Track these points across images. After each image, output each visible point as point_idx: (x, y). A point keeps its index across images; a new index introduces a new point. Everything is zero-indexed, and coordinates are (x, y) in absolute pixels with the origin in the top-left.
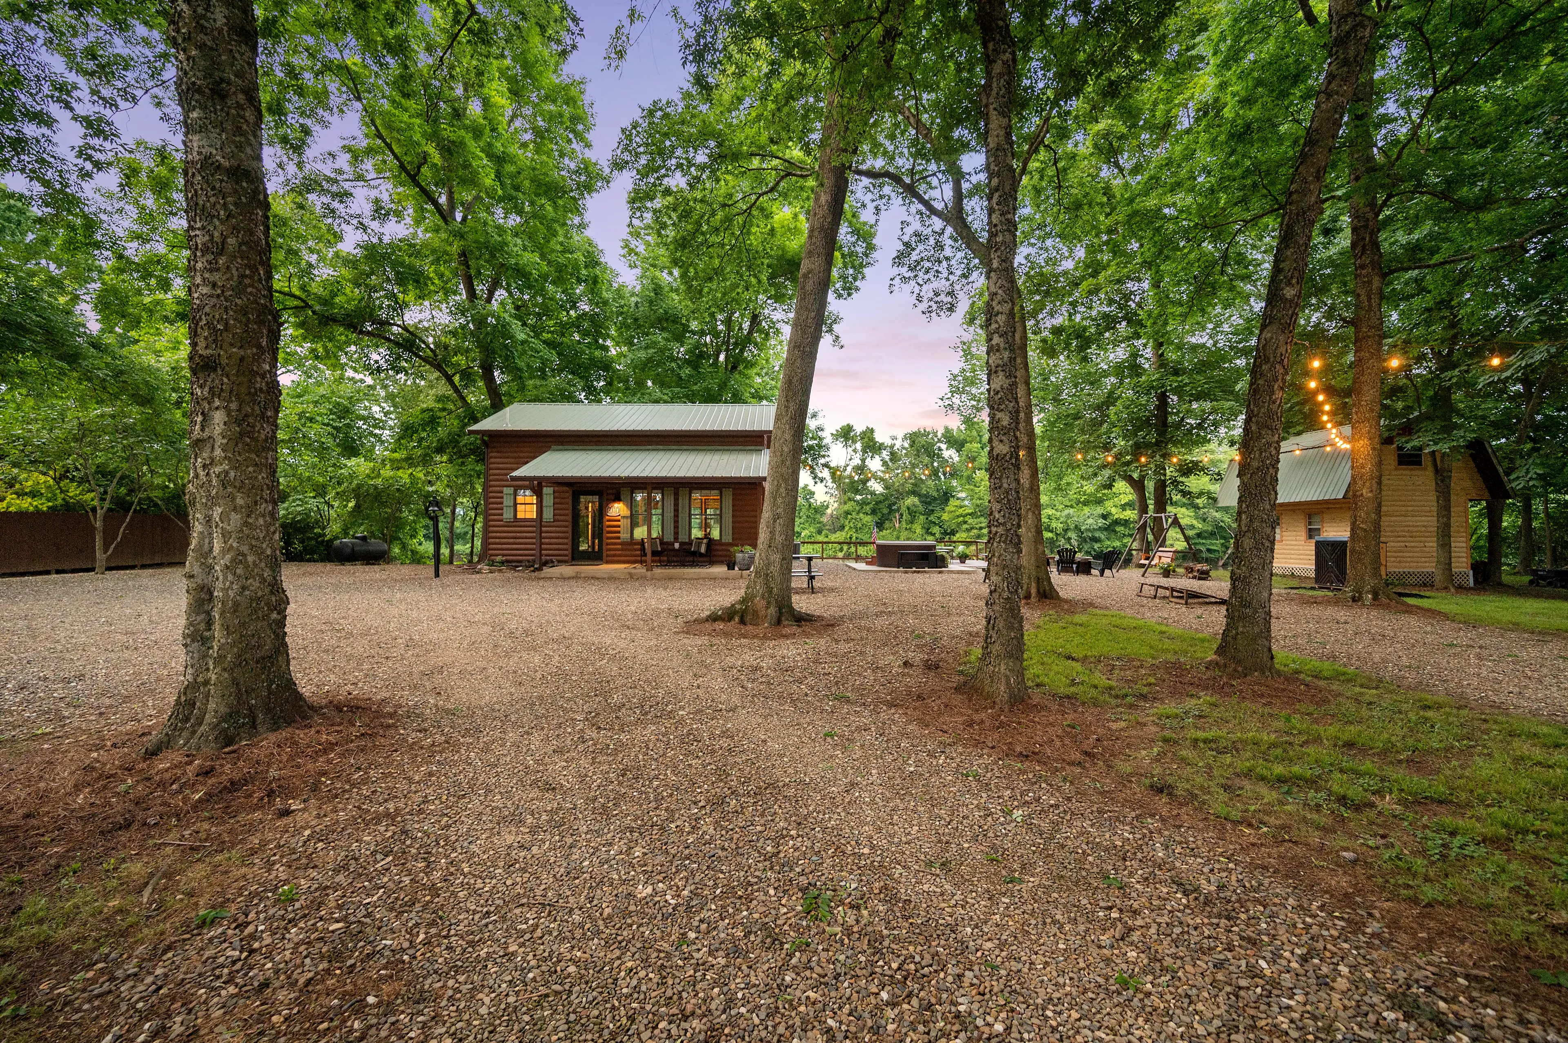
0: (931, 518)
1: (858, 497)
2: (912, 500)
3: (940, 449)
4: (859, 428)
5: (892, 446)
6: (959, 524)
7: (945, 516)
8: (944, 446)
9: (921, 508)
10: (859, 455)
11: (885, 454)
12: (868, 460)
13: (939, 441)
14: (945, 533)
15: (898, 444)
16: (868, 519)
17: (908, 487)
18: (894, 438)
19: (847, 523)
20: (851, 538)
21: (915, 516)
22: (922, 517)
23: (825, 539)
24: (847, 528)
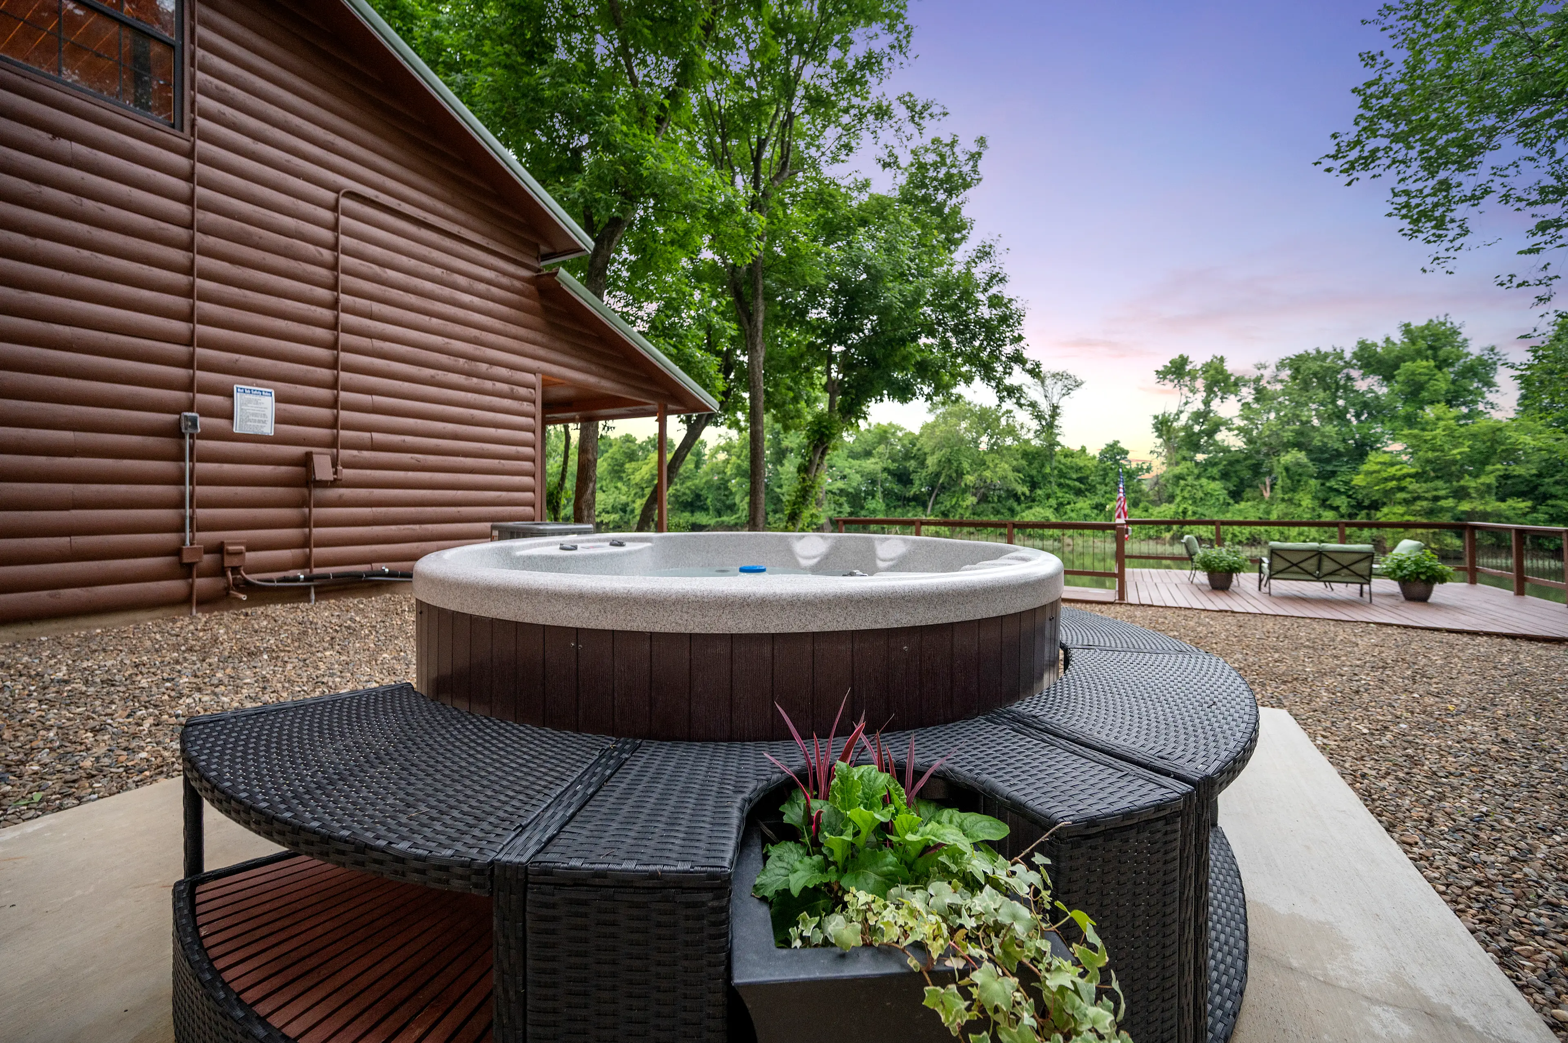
0: (1332, 483)
1: (1200, 457)
2: (1291, 457)
3: (1349, 378)
4: (1198, 360)
5: (1258, 380)
6: (1388, 493)
7: (1358, 480)
8: (1355, 373)
9: (1313, 469)
10: (1202, 395)
11: (1247, 393)
12: (1215, 404)
13: (1348, 365)
14: (1360, 506)
15: (1268, 373)
16: (1216, 487)
17: (1288, 435)
18: (1261, 366)
19: (1178, 491)
20: (1184, 512)
21: (1299, 481)
22: (1313, 482)
23: (1145, 514)
24: (1178, 499)
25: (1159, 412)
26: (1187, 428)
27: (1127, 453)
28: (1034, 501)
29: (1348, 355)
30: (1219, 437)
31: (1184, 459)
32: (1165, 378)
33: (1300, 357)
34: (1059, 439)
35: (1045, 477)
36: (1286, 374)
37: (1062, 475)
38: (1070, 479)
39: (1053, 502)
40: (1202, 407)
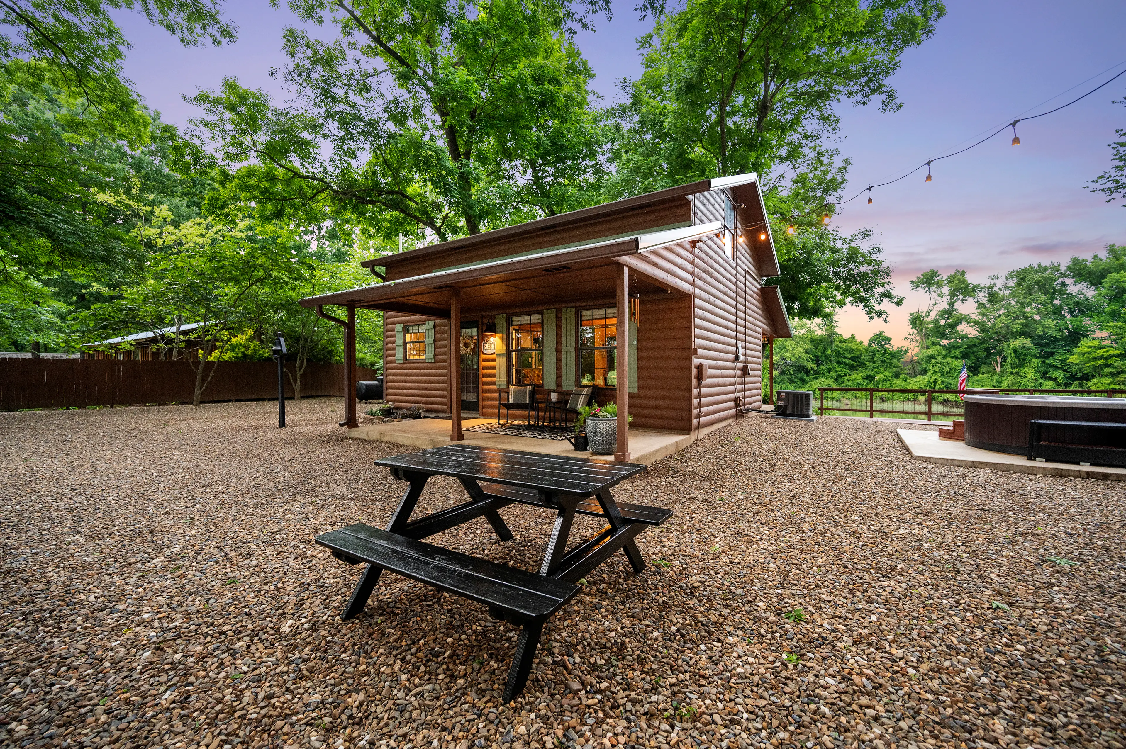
0: (1051, 361)
1: (945, 342)
2: (1018, 342)
3: (1063, 284)
4: (944, 273)
5: (991, 287)
6: (1097, 368)
7: (1073, 359)
8: (1069, 281)
9: (1035, 351)
10: (946, 299)
11: (982, 297)
12: (958, 304)
13: (1063, 275)
14: (1073, 378)
15: (1000, 283)
16: (959, 364)
17: (1016, 327)
18: (994, 278)
19: (930, 367)
20: (935, 382)
21: (1024, 360)
22: (1035, 360)
23: (903, 383)
24: (930, 373)
25: (914, 311)
26: (936, 322)
27: (890, 339)
28: (818, 373)
29: (1063, 269)
30: (959, 328)
31: (934, 344)
32: (918, 286)
33: (1025, 270)
34: (836, 330)
35: (827, 357)
36: (1012, 283)
37: (839, 354)
38: (845, 358)
39: (833, 374)
40: (947, 307)
